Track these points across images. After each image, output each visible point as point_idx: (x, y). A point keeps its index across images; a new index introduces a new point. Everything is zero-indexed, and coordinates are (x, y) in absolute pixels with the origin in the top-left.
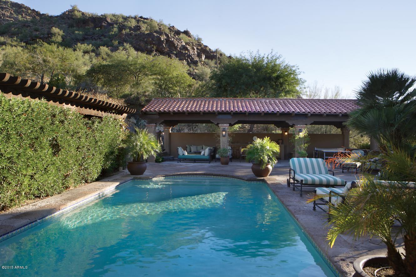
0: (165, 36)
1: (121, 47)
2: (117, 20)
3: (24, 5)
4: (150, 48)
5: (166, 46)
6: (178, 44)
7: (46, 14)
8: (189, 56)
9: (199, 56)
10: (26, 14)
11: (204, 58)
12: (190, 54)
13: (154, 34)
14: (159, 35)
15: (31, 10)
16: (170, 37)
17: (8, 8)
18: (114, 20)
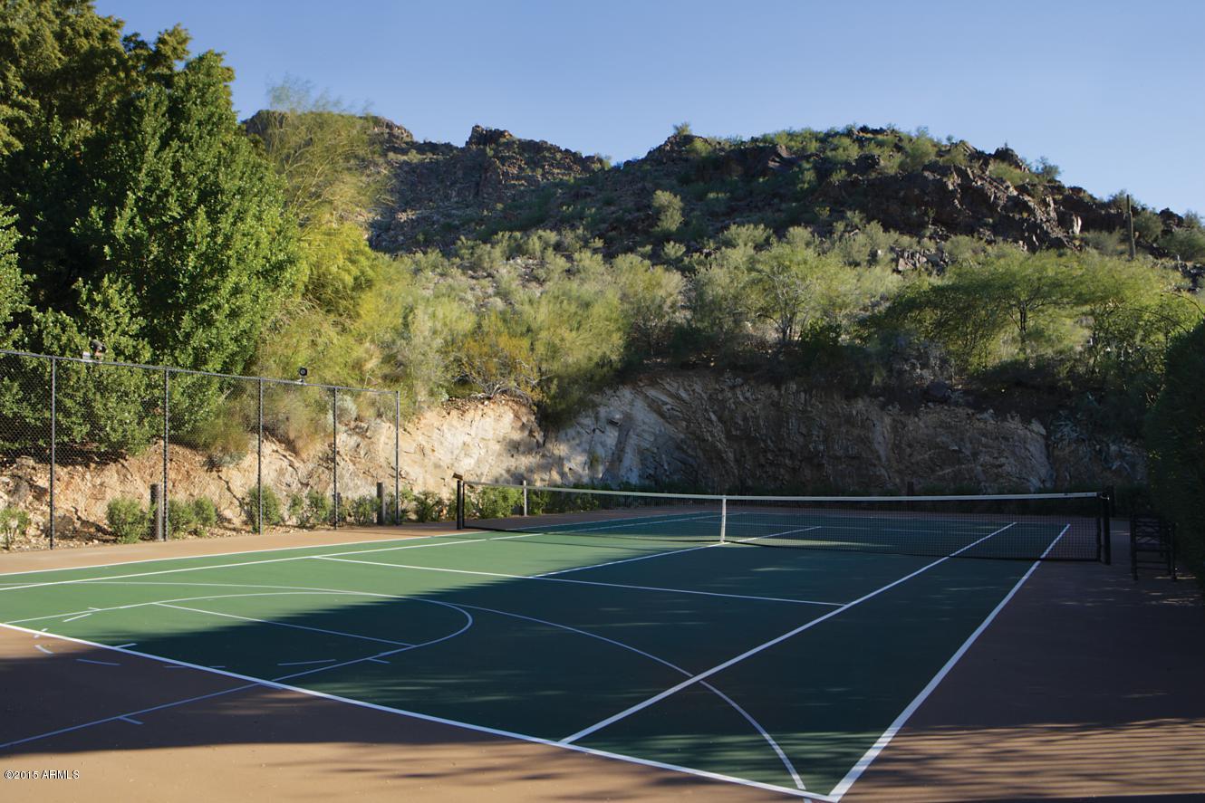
0: (956, 177)
1: (839, 222)
2: (804, 149)
3: (546, 143)
4: (918, 216)
5: (962, 205)
6: (998, 195)
7: (594, 157)
8: (1035, 227)
9: (1064, 222)
10: (552, 165)
11: (1079, 228)
12: (1036, 220)
13: (926, 174)
14: (939, 177)
15: (561, 151)
16: (971, 177)
17: (514, 158)
18: (795, 149)
